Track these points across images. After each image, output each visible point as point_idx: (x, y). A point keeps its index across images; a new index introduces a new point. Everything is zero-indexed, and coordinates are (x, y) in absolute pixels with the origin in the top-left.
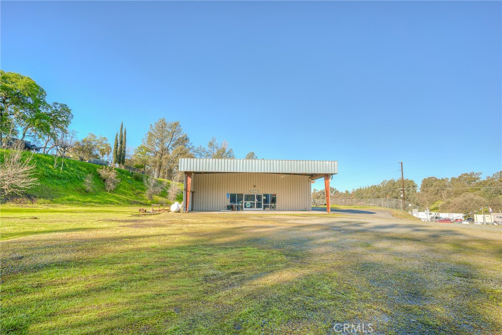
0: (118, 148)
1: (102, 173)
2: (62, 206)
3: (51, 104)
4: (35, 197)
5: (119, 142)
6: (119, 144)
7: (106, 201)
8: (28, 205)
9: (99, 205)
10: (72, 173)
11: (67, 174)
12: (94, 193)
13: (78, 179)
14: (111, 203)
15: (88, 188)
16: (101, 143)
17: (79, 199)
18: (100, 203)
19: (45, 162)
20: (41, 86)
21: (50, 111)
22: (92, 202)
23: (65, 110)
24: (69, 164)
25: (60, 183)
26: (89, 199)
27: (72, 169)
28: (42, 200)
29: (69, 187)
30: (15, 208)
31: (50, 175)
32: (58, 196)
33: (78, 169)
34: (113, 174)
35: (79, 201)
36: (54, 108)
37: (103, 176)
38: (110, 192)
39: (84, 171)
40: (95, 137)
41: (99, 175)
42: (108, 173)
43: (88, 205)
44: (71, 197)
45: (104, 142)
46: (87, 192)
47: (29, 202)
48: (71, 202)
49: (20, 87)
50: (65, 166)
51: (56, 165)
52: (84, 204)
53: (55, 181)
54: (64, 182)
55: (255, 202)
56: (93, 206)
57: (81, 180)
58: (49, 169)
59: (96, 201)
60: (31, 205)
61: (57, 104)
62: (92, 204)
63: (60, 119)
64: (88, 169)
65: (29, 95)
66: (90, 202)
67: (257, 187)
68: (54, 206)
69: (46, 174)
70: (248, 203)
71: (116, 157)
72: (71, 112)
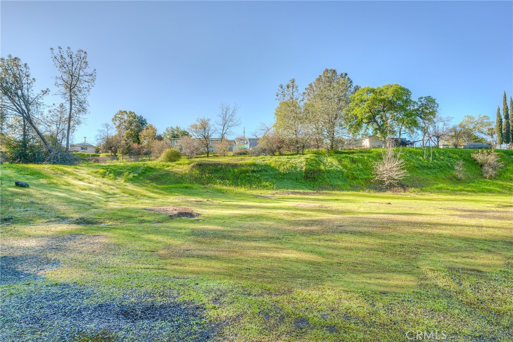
0: (503, 124)
1: (478, 159)
2: (431, 194)
3: (417, 100)
4: (407, 186)
5: (503, 117)
6: (504, 120)
7: (483, 189)
8: (401, 193)
9: (473, 194)
10: (442, 162)
11: (437, 164)
12: (468, 181)
13: (449, 167)
14: (490, 191)
15: (460, 176)
16: (481, 123)
17: (449, 188)
18: (474, 192)
19: (416, 154)
20: (406, 88)
21: (416, 107)
22: (464, 191)
23: (430, 101)
24: (439, 153)
25: (430, 173)
26: (460, 187)
27: (442, 157)
28: (413, 189)
29: (439, 176)
30: (391, 195)
31: (420, 166)
32: (428, 185)
33: (449, 157)
34: (493, 157)
35: (448, 189)
36: (419, 103)
37: (479, 161)
38: (489, 179)
39: (456, 159)
40: (472, 118)
41: (475, 160)
42: (486, 158)
43: (458, 194)
44: (441, 185)
45: (485, 121)
46: (459, 180)
47: (402, 190)
48: (440, 190)
49: (389, 95)
50: (435, 156)
51: (426, 155)
52: (454, 192)
53: (425, 171)
54: (434, 171)
56: (464, 194)
57: (452, 168)
58: (420, 160)
59: (468, 189)
60: (403, 194)
61: (422, 98)
62: (463, 192)
63: (428, 111)
64: (461, 156)
65: (397, 99)
66: (461, 190)
68: (422, 195)
69: (416, 165)
71: (502, 136)
72: (436, 101)
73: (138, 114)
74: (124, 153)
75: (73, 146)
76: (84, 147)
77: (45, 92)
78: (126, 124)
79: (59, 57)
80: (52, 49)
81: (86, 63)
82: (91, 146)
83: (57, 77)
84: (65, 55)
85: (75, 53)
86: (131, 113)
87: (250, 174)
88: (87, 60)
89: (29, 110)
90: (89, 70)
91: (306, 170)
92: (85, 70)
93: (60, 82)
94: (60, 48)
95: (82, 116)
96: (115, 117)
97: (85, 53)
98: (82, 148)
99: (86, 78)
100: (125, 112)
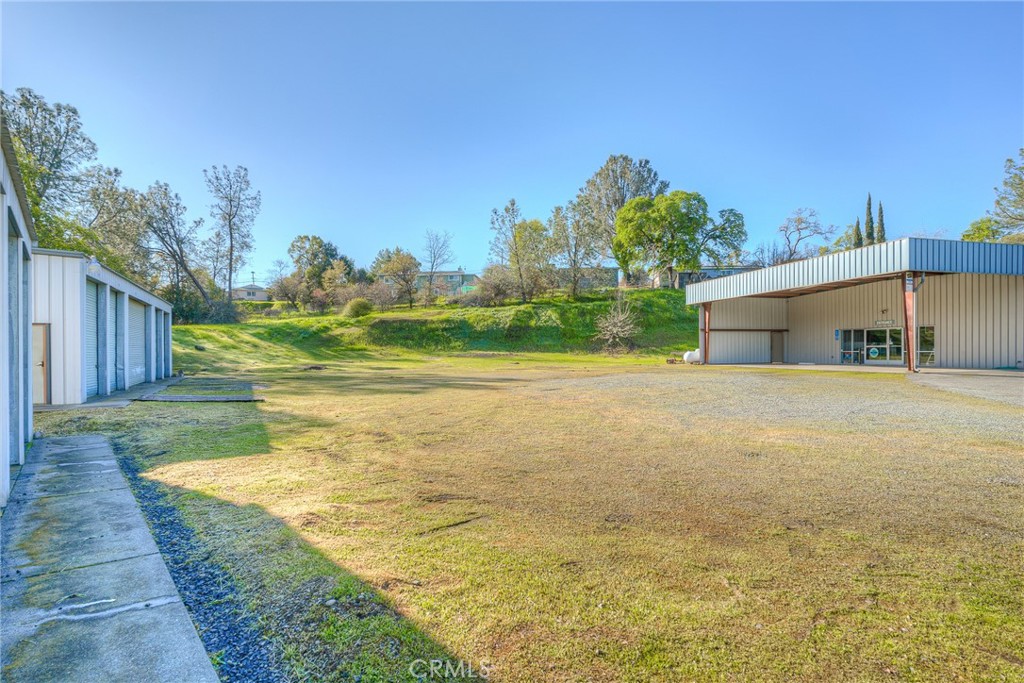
55: (887, 346)
67: (889, 312)
70: (874, 348)
73: (326, 241)
74: (305, 302)
75: (236, 290)
76: (252, 291)
77: (198, 223)
78: (309, 255)
79: (213, 180)
80: (205, 171)
81: (247, 183)
82: (261, 289)
83: (212, 206)
84: (221, 176)
85: (233, 170)
86: (315, 238)
87: (440, 333)
88: (249, 178)
89: (181, 251)
90: (251, 192)
91: (510, 326)
92: (246, 192)
93: (216, 211)
94: (214, 167)
95: (246, 255)
96: (293, 246)
97: (246, 169)
98: (249, 294)
99: (248, 203)
100: (307, 237)
